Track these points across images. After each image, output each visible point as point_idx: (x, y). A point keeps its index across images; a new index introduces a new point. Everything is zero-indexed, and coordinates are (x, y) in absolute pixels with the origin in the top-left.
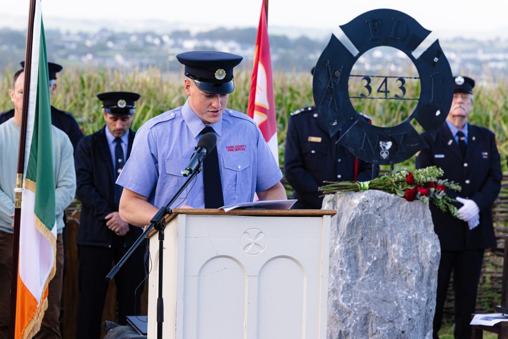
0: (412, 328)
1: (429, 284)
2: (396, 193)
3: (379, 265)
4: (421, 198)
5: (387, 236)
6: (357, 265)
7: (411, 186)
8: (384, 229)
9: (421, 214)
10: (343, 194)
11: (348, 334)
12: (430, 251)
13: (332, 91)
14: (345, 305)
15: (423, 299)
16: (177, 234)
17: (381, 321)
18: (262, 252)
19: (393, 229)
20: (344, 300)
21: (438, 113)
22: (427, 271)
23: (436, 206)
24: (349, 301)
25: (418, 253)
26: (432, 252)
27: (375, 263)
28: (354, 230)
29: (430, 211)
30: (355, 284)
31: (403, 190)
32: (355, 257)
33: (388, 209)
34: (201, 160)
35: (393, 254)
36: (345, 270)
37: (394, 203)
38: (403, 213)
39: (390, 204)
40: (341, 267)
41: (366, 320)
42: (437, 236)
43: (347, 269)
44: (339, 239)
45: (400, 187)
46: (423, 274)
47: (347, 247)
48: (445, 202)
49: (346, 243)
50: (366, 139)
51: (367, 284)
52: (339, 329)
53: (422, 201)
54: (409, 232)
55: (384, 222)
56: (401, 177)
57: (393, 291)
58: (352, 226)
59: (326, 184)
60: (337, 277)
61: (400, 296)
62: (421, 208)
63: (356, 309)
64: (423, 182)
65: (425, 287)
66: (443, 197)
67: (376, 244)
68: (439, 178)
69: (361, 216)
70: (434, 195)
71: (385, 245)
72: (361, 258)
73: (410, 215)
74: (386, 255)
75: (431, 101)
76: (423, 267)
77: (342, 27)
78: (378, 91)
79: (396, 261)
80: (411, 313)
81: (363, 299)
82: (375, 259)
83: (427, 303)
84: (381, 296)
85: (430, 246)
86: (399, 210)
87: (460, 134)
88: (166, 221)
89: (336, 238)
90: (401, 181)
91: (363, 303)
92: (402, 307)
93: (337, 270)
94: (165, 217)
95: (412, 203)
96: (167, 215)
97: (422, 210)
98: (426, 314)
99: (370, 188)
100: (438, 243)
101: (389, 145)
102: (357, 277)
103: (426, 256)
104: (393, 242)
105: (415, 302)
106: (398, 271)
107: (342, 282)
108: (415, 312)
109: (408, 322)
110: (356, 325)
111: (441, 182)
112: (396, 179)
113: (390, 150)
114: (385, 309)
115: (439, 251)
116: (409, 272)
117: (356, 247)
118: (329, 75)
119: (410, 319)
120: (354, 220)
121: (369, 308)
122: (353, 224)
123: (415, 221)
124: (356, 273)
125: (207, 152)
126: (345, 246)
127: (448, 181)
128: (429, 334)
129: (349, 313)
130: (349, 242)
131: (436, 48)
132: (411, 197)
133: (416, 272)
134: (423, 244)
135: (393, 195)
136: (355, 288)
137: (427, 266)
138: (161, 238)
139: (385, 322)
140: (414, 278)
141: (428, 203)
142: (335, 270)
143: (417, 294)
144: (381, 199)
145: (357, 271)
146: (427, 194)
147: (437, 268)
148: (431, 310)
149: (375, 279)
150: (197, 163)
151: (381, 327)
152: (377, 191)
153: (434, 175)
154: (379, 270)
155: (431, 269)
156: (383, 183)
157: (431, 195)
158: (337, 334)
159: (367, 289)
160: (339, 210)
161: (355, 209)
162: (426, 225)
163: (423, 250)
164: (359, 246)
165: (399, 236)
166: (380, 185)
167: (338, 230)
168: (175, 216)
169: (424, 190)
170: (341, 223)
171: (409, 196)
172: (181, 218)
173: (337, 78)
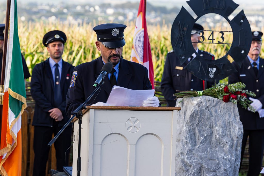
0: (226, 175)
1: (236, 150)
2: (218, 98)
3: (208, 139)
4: (232, 101)
5: (212, 122)
6: (195, 138)
7: (227, 94)
8: (211, 118)
9: (232, 109)
10: (188, 98)
12: (237, 131)
13: (182, 39)
14: (188, 161)
15: (233, 159)
16: (89, 120)
17: (209, 171)
18: (138, 131)
19: (216, 118)
20: (187, 158)
21: (243, 52)
22: (235, 142)
23: (241, 105)
24: (190, 159)
25: (230, 132)
26: (238, 132)
27: (205, 137)
28: (194, 119)
29: (237, 108)
30: (194, 149)
31: (222, 96)
32: (194, 134)
33: (213, 106)
34: (103, 78)
35: (216, 133)
36: (188, 141)
37: (217, 104)
38: (222, 109)
39: (215, 104)
40: (186, 140)
41: (200, 170)
42: (241, 122)
43: (189, 141)
44: (185, 124)
45: (221, 94)
46: (233, 144)
47: (190, 128)
48: (246, 103)
49: (189, 126)
50: (201, 67)
51: (201, 150)
52: (185, 175)
53: (233, 102)
54: (225, 120)
55: (211, 114)
56: (221, 89)
57: (216, 153)
58: (192, 116)
59: (178, 92)
60: (184, 146)
61: (220, 157)
62: (232, 106)
63: (194, 164)
64: (234, 92)
65: (234, 152)
66: (245, 100)
67: (207, 126)
68: (243, 89)
69: (198, 111)
70: (240, 99)
71: (211, 127)
72: (197, 135)
73: (226, 110)
74: (212, 133)
75: (239, 45)
76: (233, 140)
77: (187, 2)
78: (208, 39)
79: (218, 136)
80: (226, 166)
81: (198, 158)
82: (206, 135)
83: (235, 161)
84: (209, 156)
85: (237, 128)
86: (219, 107)
87: (255, 64)
88: (83, 113)
89: (183, 123)
90: (221, 91)
91: (199, 160)
92: (221, 163)
93: (184, 141)
94: (82, 111)
95: (227, 103)
96: (84, 110)
97: (233, 107)
98: (235, 167)
99: (203, 95)
101: (214, 70)
102: (195, 145)
103: (235, 134)
104: (216, 125)
105: (228, 160)
106: (219, 142)
107: (187, 148)
108: (228, 166)
109: (224, 172)
110: (194, 173)
111: (244, 91)
112: (218, 89)
113: (215, 73)
114: (211, 164)
115: (242, 131)
116: (225, 143)
117: (195, 128)
118: (180, 30)
119: (225, 170)
120: (194, 113)
121: (202, 163)
122: (193, 115)
123: (229, 114)
124: (194, 143)
126: (188, 128)
127: (248, 91)
129: (191, 166)
130: (191, 125)
131: (242, 15)
132: (226, 100)
133: (229, 143)
134: (233, 127)
135: (216, 99)
136: (194, 152)
137: (235, 139)
138: (80, 123)
139: (211, 172)
140: (228, 147)
141: (236, 104)
142: (182, 141)
143: (229, 156)
144: (209, 101)
145: (195, 142)
146: (236, 98)
148: (238, 165)
149: (206, 147)
150: (101, 80)
151: (209, 174)
152: (207, 96)
155: (238, 141)
156: (211, 92)
157: (238, 99)
159: (201, 153)
160: (185, 107)
161: (194, 107)
162: (235, 116)
163: (233, 131)
164: (196, 128)
165: (219, 122)
166: (209, 93)
167: (185, 118)
168: (88, 110)
169: (234, 96)
170: (186, 115)
171: (225, 99)
172: (92, 111)
173: (185, 31)
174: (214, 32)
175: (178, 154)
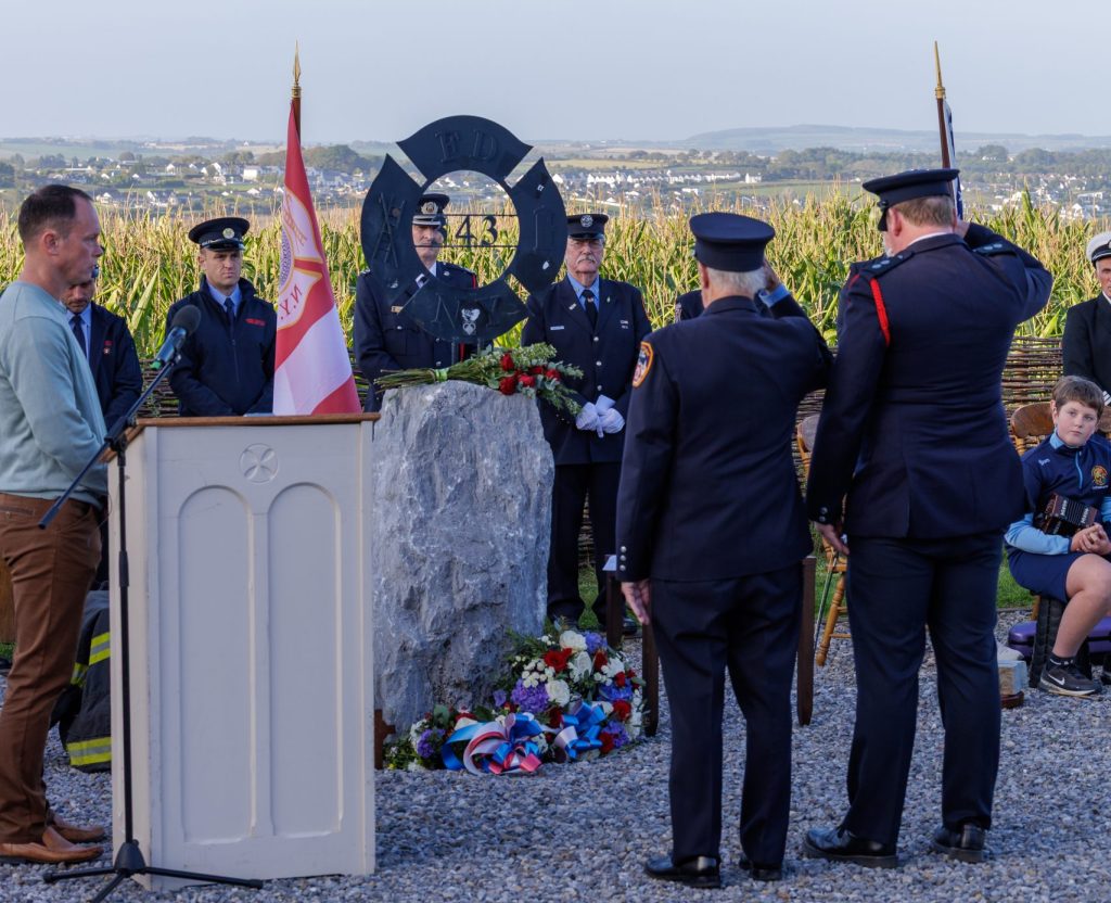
0: (515, 578)
1: (538, 514)
2: (486, 384)
3: (465, 489)
4: (524, 390)
5: (475, 447)
6: (433, 490)
7: (509, 373)
8: (472, 436)
9: (524, 412)
10: (411, 388)
11: (423, 591)
12: (538, 467)
13: (389, 238)
14: (417, 549)
15: (530, 537)
16: (145, 456)
17: (471, 570)
18: (272, 477)
19: (484, 435)
20: (415, 542)
21: (546, 265)
22: (535, 495)
23: (547, 401)
24: (423, 544)
25: (521, 470)
26: (542, 469)
27: (459, 487)
28: (428, 441)
29: (537, 409)
30: (431, 518)
31: (499, 380)
32: (431, 479)
33: (475, 407)
34: (177, 346)
35: (485, 473)
36: (415, 498)
37: (484, 400)
38: (499, 413)
39: (479, 400)
40: (410, 494)
41: (448, 570)
42: (548, 444)
43: (419, 496)
44: (405, 454)
45: (493, 375)
46: (529, 500)
47: (418, 465)
48: (559, 394)
49: (416, 459)
50: (442, 307)
51: (448, 519)
52: (410, 584)
53: (526, 394)
54: (507, 440)
55: (471, 428)
56: (493, 361)
57: (486, 526)
58: (423, 434)
59: (384, 374)
60: (404, 510)
61: (497, 533)
62: (523, 405)
63: (433, 555)
64: (527, 367)
65: (533, 520)
66: (556, 388)
67: (461, 458)
68: (551, 359)
69: (437, 420)
70: (543, 385)
71: (472, 460)
72: (438, 480)
73: (508, 415)
74: (475, 476)
75: (534, 249)
76: (529, 490)
77: (400, 144)
78: (457, 236)
79: (490, 482)
80: (514, 558)
81: (443, 539)
82: (459, 481)
83: (537, 543)
84: (469, 534)
85: (539, 459)
86: (492, 408)
87: (588, 294)
88: (128, 438)
89: (402, 452)
90: (494, 367)
91: (444, 545)
92: (500, 549)
93: (404, 499)
94: (127, 432)
95: (510, 398)
96: (130, 429)
97: (526, 404)
98: (536, 558)
99: (449, 378)
100: (550, 454)
101: (476, 314)
102: (434, 507)
103: (534, 474)
104: (485, 455)
105: (519, 541)
106: (493, 497)
107: (413, 515)
108: (519, 556)
109: (510, 572)
110: (435, 578)
111: (552, 366)
112: (486, 363)
113: (477, 320)
114: (477, 553)
115: (552, 465)
116: (510, 498)
117: (431, 464)
118: (383, 215)
119: (512, 567)
120: (426, 425)
121: (452, 552)
122: (426, 431)
123: (516, 424)
124: (432, 502)
125: (187, 335)
126: (415, 463)
127: (564, 364)
128: (541, 587)
129: (424, 561)
130: (421, 457)
131: (540, 173)
132: (509, 389)
133: (520, 497)
134: (529, 457)
135: (482, 387)
136: (431, 524)
137: (535, 488)
138: (122, 463)
139: (476, 572)
140: (517, 507)
141: (534, 397)
142: (401, 499)
143: (521, 531)
144: (465, 393)
145: (434, 499)
146: (533, 384)
147: (549, 491)
148: (543, 553)
149: (460, 511)
150: (172, 351)
151: (471, 579)
152: (459, 382)
153: (542, 356)
154: (466, 496)
155: (541, 492)
156: (467, 370)
157: (539, 386)
158: (407, 592)
159: (448, 525)
160: (406, 411)
161: (428, 409)
162: (531, 428)
163: (528, 466)
164: (436, 464)
165: (494, 446)
166: (463, 373)
167: (404, 440)
168: (141, 431)
169: (528, 379)
170: (408, 430)
171: (506, 388)
172: (150, 433)
173: (396, 218)
174: (472, 218)
175: (392, 532)
